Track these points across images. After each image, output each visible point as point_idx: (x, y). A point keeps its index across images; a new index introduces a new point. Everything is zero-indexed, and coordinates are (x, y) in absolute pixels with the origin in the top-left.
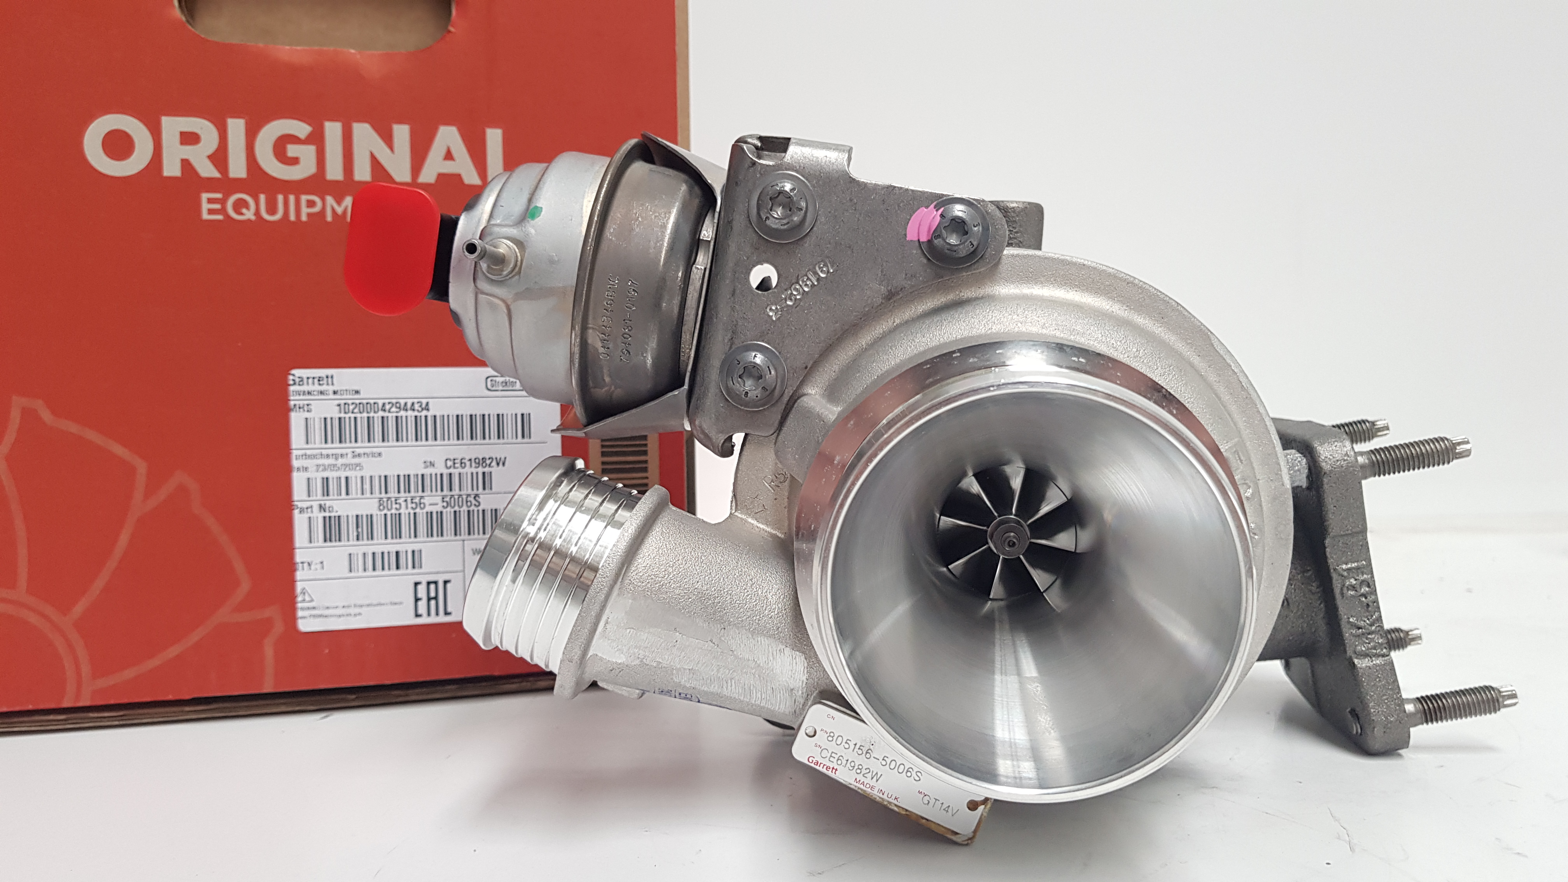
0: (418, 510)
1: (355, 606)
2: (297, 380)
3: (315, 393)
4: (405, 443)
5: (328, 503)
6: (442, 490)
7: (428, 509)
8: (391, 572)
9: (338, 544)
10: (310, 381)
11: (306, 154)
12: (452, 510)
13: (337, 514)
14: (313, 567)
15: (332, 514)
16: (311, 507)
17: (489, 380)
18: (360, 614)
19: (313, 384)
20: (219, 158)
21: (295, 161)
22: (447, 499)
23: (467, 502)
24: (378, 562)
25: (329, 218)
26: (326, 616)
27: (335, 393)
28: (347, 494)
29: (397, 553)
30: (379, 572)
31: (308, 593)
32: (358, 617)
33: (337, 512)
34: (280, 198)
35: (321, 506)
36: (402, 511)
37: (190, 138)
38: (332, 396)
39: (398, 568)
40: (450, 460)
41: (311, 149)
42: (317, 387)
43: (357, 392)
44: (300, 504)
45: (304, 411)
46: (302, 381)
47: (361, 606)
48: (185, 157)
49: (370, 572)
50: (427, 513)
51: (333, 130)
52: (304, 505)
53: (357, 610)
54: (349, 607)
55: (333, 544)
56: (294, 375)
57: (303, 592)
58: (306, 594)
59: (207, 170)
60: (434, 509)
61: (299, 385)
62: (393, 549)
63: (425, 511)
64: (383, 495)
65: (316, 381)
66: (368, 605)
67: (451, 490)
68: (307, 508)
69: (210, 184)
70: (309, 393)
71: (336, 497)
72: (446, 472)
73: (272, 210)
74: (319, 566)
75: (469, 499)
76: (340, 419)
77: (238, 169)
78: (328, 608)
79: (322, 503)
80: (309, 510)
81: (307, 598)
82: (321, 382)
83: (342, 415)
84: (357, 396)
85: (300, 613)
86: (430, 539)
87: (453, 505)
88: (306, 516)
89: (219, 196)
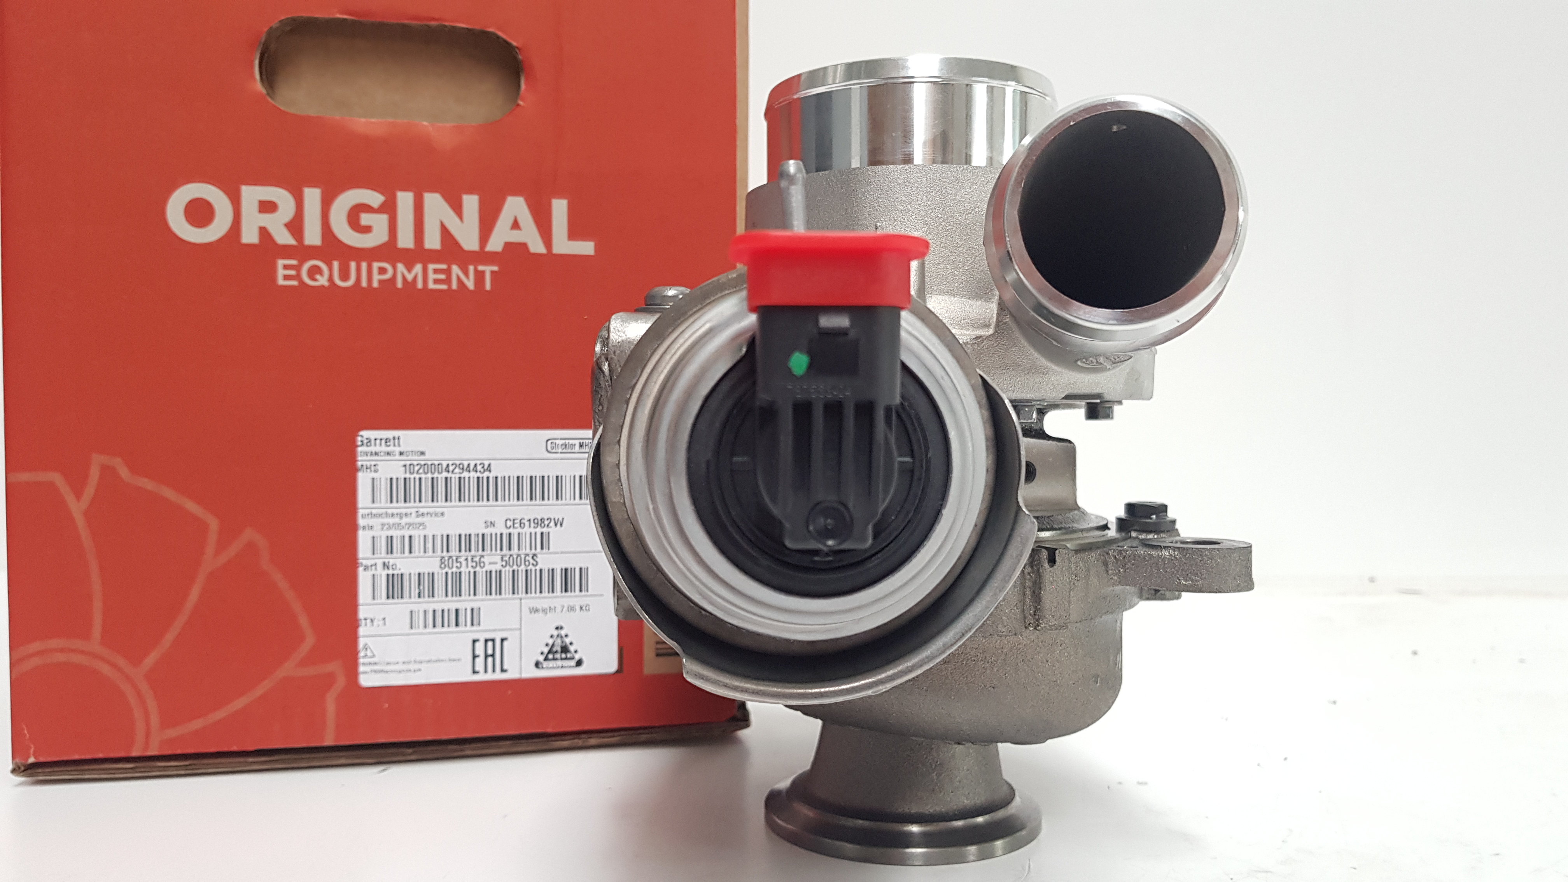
0: (478, 569)
1: (415, 662)
2: (365, 441)
3: (382, 454)
4: (467, 503)
5: (392, 562)
6: (501, 549)
7: (488, 568)
8: (451, 629)
9: (400, 601)
10: (378, 441)
11: (379, 222)
12: (511, 570)
13: (400, 572)
14: (375, 623)
15: (395, 572)
16: (376, 565)
17: (549, 442)
18: (419, 670)
19: (381, 444)
20: (296, 226)
21: (367, 229)
22: (507, 558)
23: (525, 562)
24: (438, 619)
25: (399, 284)
26: (387, 672)
27: (401, 454)
28: (410, 552)
29: (457, 611)
30: (439, 629)
31: (370, 648)
32: (418, 673)
33: (400, 569)
34: (353, 265)
35: (384, 564)
36: (463, 569)
37: (268, 207)
38: (398, 457)
39: (457, 625)
40: (510, 520)
41: (384, 218)
42: (384, 448)
43: (422, 453)
44: (364, 562)
45: (371, 471)
46: (370, 442)
47: (421, 662)
48: (262, 225)
49: (430, 629)
50: (487, 572)
51: (405, 200)
52: (369, 563)
53: (417, 666)
54: (409, 662)
55: (396, 601)
56: (362, 436)
57: (366, 648)
58: (368, 650)
59: (283, 238)
60: (494, 568)
61: (367, 446)
62: (453, 606)
63: (484, 570)
64: (445, 554)
65: (383, 442)
66: (429, 661)
67: (510, 549)
68: (371, 566)
69: (286, 251)
70: (376, 454)
71: (399, 555)
72: (505, 532)
73: (345, 276)
74: (381, 622)
75: (527, 558)
76: (405, 479)
77: (313, 236)
78: (388, 663)
79: (386, 561)
80: (373, 567)
81: (369, 653)
82: (388, 444)
83: (408, 476)
84: (422, 457)
85: (362, 669)
86: (489, 597)
87: (511, 564)
88: (369, 573)
89: (294, 262)
